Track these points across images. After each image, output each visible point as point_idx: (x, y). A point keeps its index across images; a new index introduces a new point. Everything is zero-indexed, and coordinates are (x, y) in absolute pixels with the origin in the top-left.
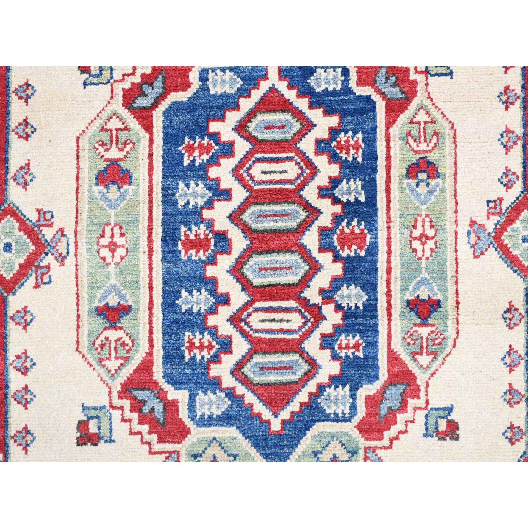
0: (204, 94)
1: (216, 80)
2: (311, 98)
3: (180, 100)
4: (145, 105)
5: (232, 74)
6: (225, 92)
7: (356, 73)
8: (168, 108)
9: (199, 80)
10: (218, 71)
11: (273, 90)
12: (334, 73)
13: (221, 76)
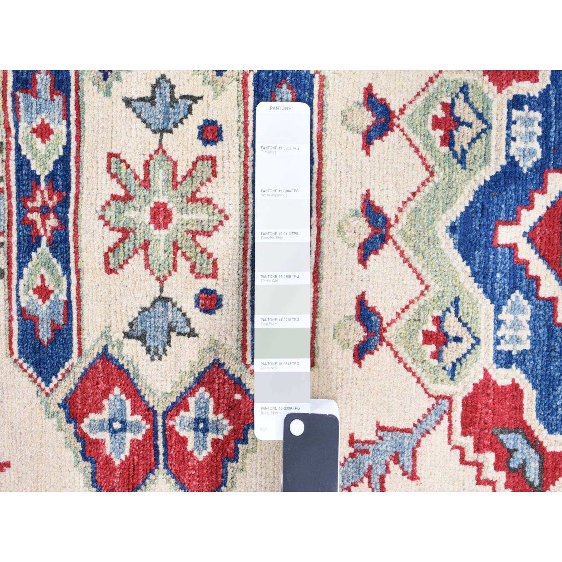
0: (530, 360)
1: (511, 337)
2: (548, 167)
3: (535, 403)
4: (537, 465)
5: (504, 308)
6: (529, 323)
7: (520, 83)
8: (544, 424)
9: (509, 367)
10: (500, 334)
11: (531, 237)
12: (518, 123)
13: (506, 328)
